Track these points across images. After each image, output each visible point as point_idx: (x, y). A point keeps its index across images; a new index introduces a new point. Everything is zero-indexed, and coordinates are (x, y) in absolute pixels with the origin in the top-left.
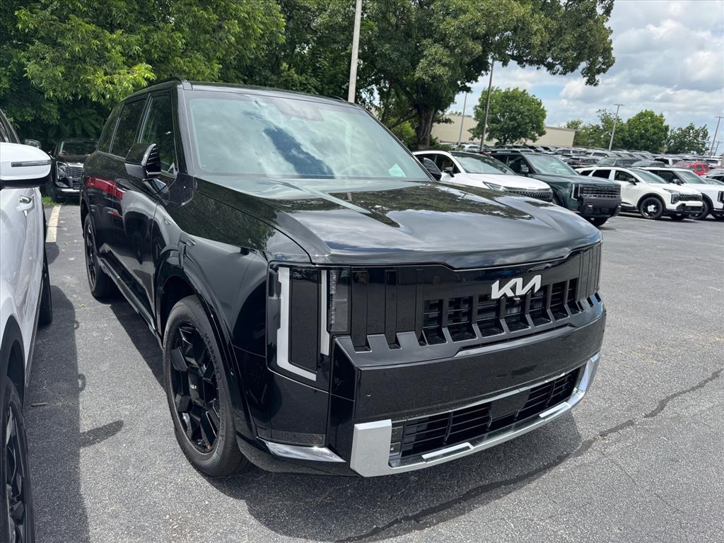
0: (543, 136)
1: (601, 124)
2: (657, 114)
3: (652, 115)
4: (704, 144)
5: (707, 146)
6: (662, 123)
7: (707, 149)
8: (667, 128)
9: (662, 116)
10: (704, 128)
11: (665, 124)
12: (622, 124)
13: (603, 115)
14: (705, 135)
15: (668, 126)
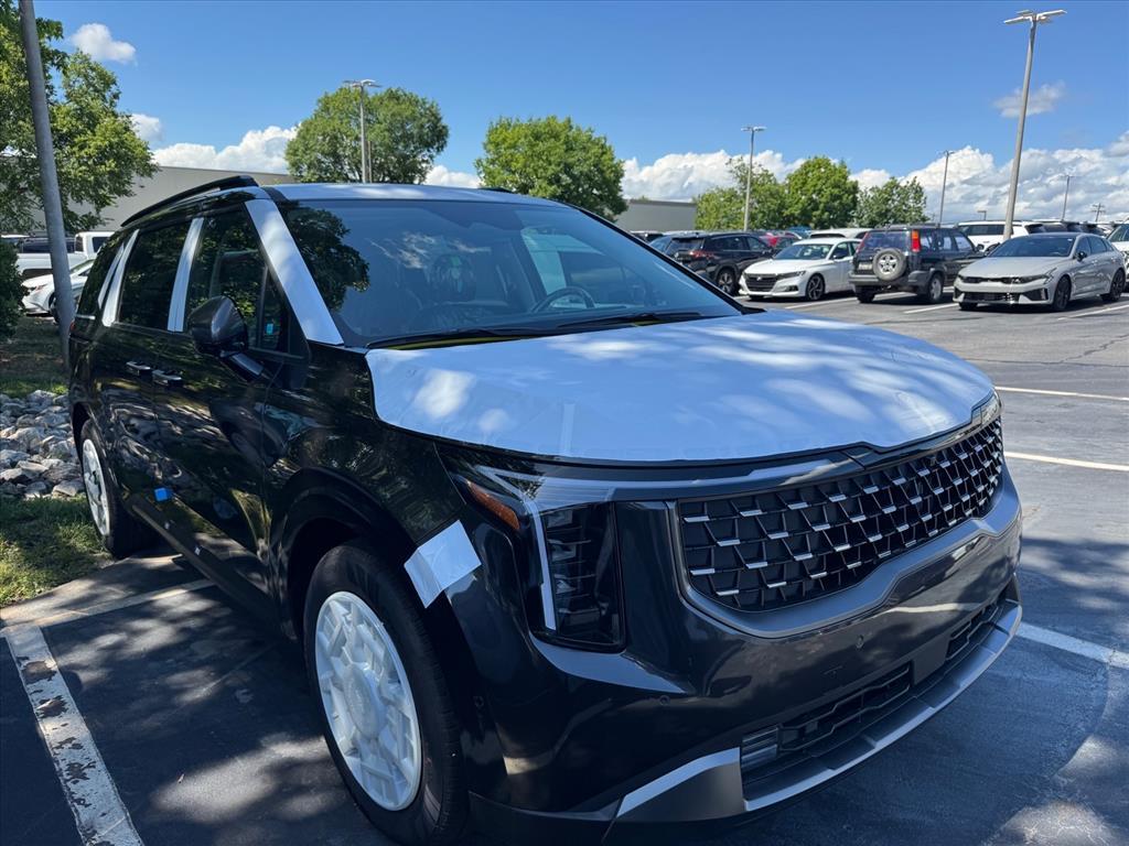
0: (623, 214)
1: (735, 184)
6: (845, 178)
12: (775, 184)
13: (739, 168)
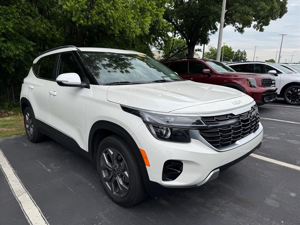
2: (229, 47)
3: (227, 47)
4: (245, 57)
5: (246, 58)
7: (247, 59)
8: (233, 52)
9: (231, 47)
10: (244, 51)
11: (233, 50)
14: (245, 54)
15: (234, 51)
